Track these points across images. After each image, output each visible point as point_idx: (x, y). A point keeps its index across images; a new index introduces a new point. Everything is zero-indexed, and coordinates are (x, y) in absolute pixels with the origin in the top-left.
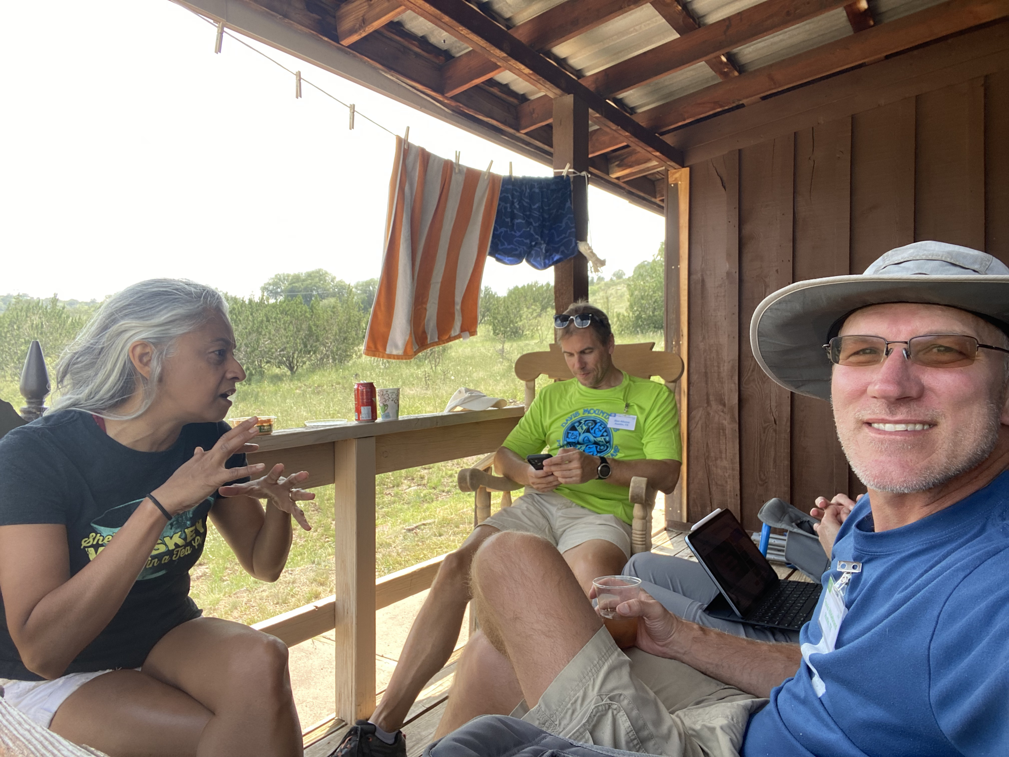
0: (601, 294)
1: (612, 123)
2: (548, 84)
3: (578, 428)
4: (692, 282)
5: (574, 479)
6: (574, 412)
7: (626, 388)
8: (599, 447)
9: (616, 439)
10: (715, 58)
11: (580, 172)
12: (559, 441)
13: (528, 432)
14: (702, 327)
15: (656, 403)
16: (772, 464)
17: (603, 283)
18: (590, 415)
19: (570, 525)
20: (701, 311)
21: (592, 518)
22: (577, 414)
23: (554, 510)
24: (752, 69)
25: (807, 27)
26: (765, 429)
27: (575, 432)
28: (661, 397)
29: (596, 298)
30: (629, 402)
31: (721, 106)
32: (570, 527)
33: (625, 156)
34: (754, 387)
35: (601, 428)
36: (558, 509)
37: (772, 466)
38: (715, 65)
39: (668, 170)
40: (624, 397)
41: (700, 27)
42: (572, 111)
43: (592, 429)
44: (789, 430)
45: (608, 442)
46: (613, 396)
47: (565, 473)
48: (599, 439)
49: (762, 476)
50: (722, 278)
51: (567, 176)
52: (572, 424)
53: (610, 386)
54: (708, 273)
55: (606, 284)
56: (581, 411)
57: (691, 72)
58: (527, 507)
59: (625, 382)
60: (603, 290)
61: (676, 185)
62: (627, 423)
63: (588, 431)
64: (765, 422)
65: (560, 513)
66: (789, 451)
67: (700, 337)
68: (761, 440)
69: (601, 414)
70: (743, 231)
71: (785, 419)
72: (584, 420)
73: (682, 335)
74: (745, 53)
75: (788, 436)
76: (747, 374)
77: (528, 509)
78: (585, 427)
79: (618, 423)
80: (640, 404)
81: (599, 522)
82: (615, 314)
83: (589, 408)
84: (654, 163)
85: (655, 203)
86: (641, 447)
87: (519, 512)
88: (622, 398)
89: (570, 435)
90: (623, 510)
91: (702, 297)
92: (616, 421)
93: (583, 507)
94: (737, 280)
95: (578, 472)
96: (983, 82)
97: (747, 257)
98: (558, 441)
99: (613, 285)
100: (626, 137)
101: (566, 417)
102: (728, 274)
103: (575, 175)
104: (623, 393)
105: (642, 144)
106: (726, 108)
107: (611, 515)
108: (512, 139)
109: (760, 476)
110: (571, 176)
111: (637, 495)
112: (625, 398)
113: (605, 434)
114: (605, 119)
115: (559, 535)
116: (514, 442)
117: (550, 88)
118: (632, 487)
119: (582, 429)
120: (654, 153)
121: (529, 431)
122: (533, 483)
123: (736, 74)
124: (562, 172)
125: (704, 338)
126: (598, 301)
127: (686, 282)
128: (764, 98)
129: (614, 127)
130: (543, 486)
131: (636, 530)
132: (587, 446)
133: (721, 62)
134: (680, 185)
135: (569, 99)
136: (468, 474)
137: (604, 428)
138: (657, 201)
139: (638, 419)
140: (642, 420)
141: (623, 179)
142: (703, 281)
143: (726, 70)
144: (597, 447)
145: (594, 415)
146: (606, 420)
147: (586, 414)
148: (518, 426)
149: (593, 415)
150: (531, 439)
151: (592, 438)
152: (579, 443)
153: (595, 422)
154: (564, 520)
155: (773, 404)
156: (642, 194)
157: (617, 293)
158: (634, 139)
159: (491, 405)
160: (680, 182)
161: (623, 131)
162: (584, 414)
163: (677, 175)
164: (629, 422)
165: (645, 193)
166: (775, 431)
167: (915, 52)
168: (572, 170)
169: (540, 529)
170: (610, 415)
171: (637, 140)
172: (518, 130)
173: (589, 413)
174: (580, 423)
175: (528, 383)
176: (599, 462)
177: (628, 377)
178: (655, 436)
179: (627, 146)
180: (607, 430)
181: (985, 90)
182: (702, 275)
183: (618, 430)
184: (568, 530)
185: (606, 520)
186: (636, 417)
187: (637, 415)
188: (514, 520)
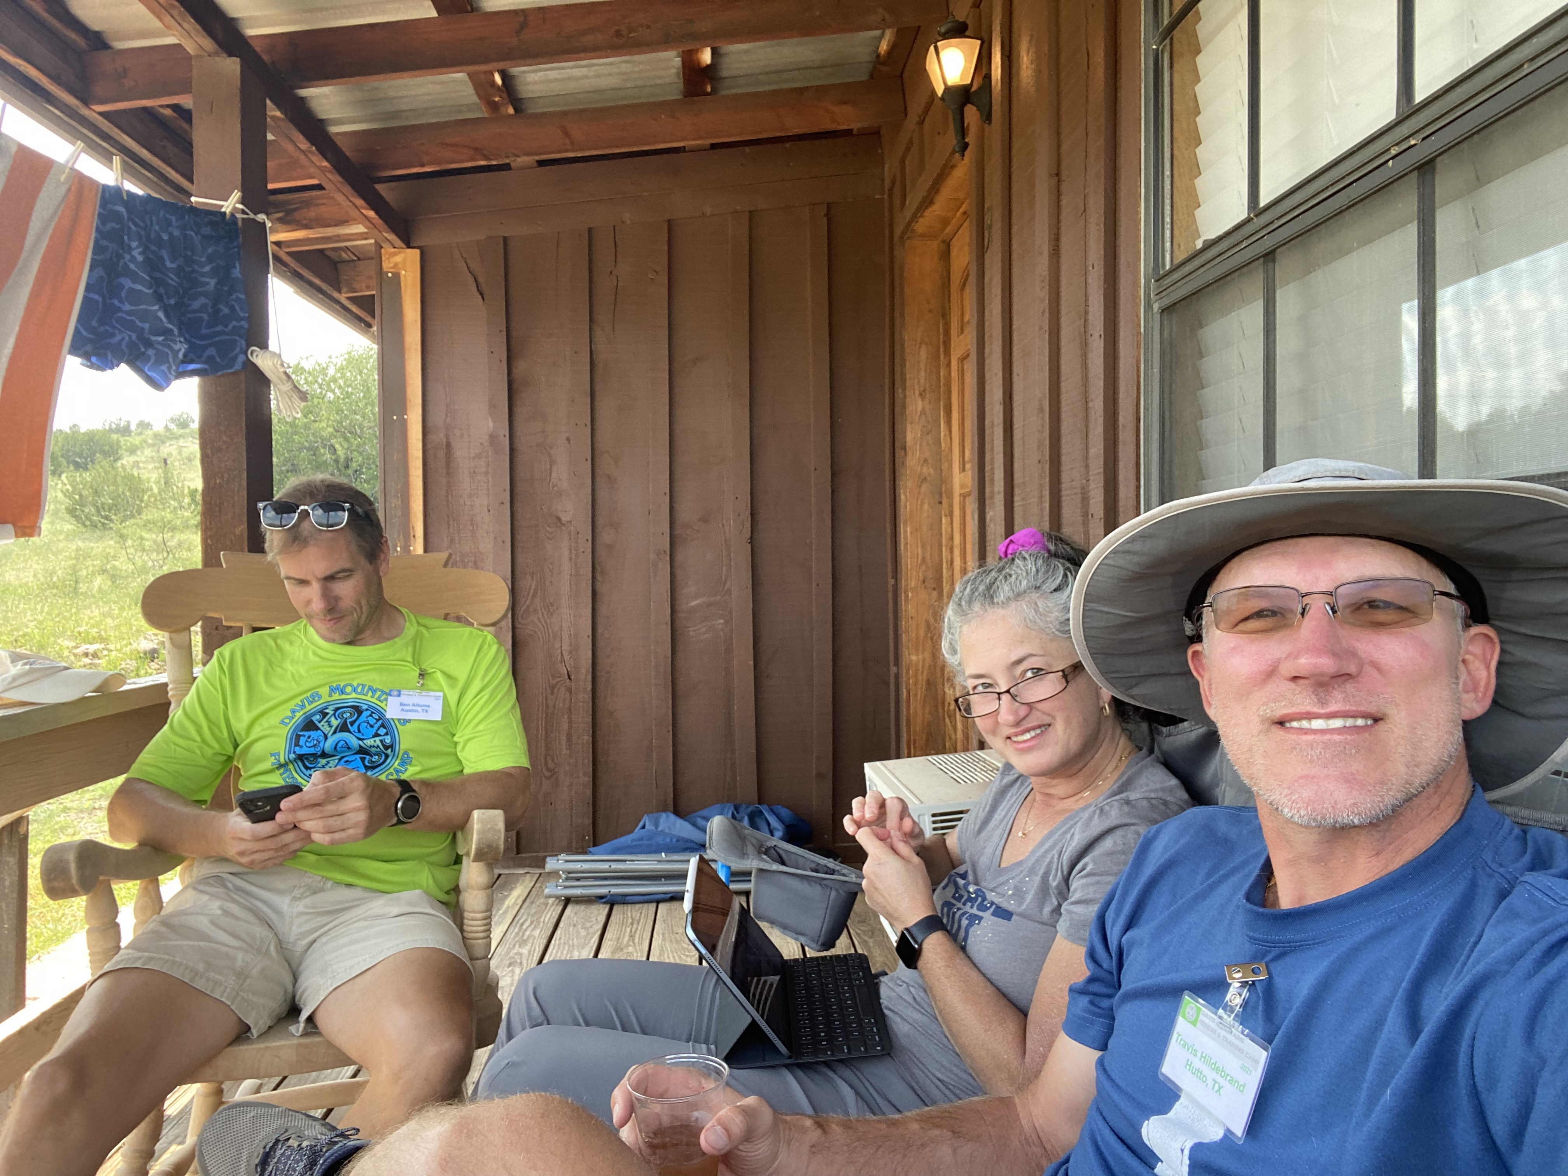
0: (148, 452)
1: (301, 137)
2: (189, 23)
3: (320, 725)
4: (429, 446)
5: (351, 832)
6: (308, 694)
7: (414, 640)
8: (368, 757)
9: (406, 741)
10: (485, 73)
11: (255, 214)
12: (275, 755)
13: (194, 741)
14: (448, 523)
15: (478, 667)
16: (564, 742)
17: (149, 432)
18: (344, 697)
19: (326, 928)
20: (447, 496)
21: (379, 905)
22: (315, 696)
23: (284, 903)
24: (533, 109)
25: (624, 67)
26: (553, 688)
27: (313, 734)
28: (486, 655)
29: (138, 459)
30: (423, 667)
31: (487, 158)
32: (326, 932)
33: (295, 206)
34: (537, 621)
35: (372, 721)
36: (295, 899)
37: (564, 746)
38: (482, 86)
39: (382, 247)
40: (413, 657)
41: (472, 11)
42: (237, 92)
43: (352, 723)
44: (590, 687)
45: (391, 746)
46: (391, 658)
47: (331, 821)
48: (370, 742)
49: (550, 762)
50: (481, 444)
51: (233, 215)
52: (306, 718)
53: (383, 639)
54: (457, 433)
55: (156, 436)
56: (324, 691)
57: (438, 87)
58: (221, 908)
59: (411, 629)
60: (150, 445)
61: (397, 276)
62: (426, 708)
63: (344, 728)
64: (554, 677)
65: (300, 907)
66: (590, 720)
67: (445, 539)
68: (547, 706)
69: (370, 694)
70: (515, 371)
71: (584, 671)
72: (332, 708)
73: (414, 536)
74: (528, 80)
75: (588, 696)
76: (525, 601)
77: (226, 913)
78: (335, 723)
79: (405, 708)
80: (445, 669)
81: (396, 911)
82: (186, 491)
83: (342, 684)
84: (360, 229)
85: (338, 302)
86: (452, 750)
87: (203, 923)
88: (410, 659)
89: (302, 741)
90: (430, 877)
91: (448, 474)
92: (401, 704)
93: (349, 885)
94: (508, 450)
95: (361, 817)
96: (825, 211)
97: (521, 412)
98: (272, 755)
99: (171, 439)
100: (322, 169)
101: (292, 705)
102: (493, 438)
103: (245, 216)
104: (410, 650)
105: (347, 189)
106: (494, 163)
107: (418, 892)
108: (70, 117)
109: (546, 764)
110: (239, 216)
111: (489, 846)
112: (416, 661)
113: (382, 731)
114: (292, 126)
115: (298, 954)
116: (162, 765)
117: (193, 33)
118: (479, 832)
119: (331, 726)
120: (364, 212)
121: (198, 738)
122: (242, 854)
123: (511, 111)
124: (222, 206)
125: (452, 541)
126: (141, 465)
127: (420, 445)
128: (541, 163)
129: (304, 144)
130: (266, 855)
131: (474, 912)
132: (340, 759)
133: (493, 83)
134: (405, 276)
135: (232, 66)
136: (71, 857)
137: (377, 720)
138: (342, 298)
139: (445, 697)
140: (453, 702)
141: (289, 247)
142: (448, 445)
143: (497, 99)
144: (363, 760)
145: (354, 695)
146: (383, 705)
147: (336, 696)
148: (166, 727)
149: (351, 697)
150: (203, 755)
151: (354, 742)
152: (324, 755)
153: (358, 710)
154: (309, 920)
155: (566, 647)
156: (317, 281)
157: (180, 453)
158: (336, 178)
159: (93, 688)
160: (403, 272)
161: (321, 157)
162: (330, 696)
163: (398, 259)
164: (429, 706)
165: (323, 279)
166: (570, 690)
167: (747, 149)
168: (240, 206)
169: (259, 951)
170: (389, 694)
171: (340, 179)
172: (86, 103)
173: (343, 692)
174: (325, 715)
175: (174, 635)
176: (397, 790)
177: (412, 616)
178: (481, 727)
179: (319, 187)
180: (385, 724)
181: (828, 221)
182: (447, 436)
183: (409, 721)
184: (324, 939)
185: (410, 904)
186: (441, 694)
187: (442, 690)
188: (196, 943)
